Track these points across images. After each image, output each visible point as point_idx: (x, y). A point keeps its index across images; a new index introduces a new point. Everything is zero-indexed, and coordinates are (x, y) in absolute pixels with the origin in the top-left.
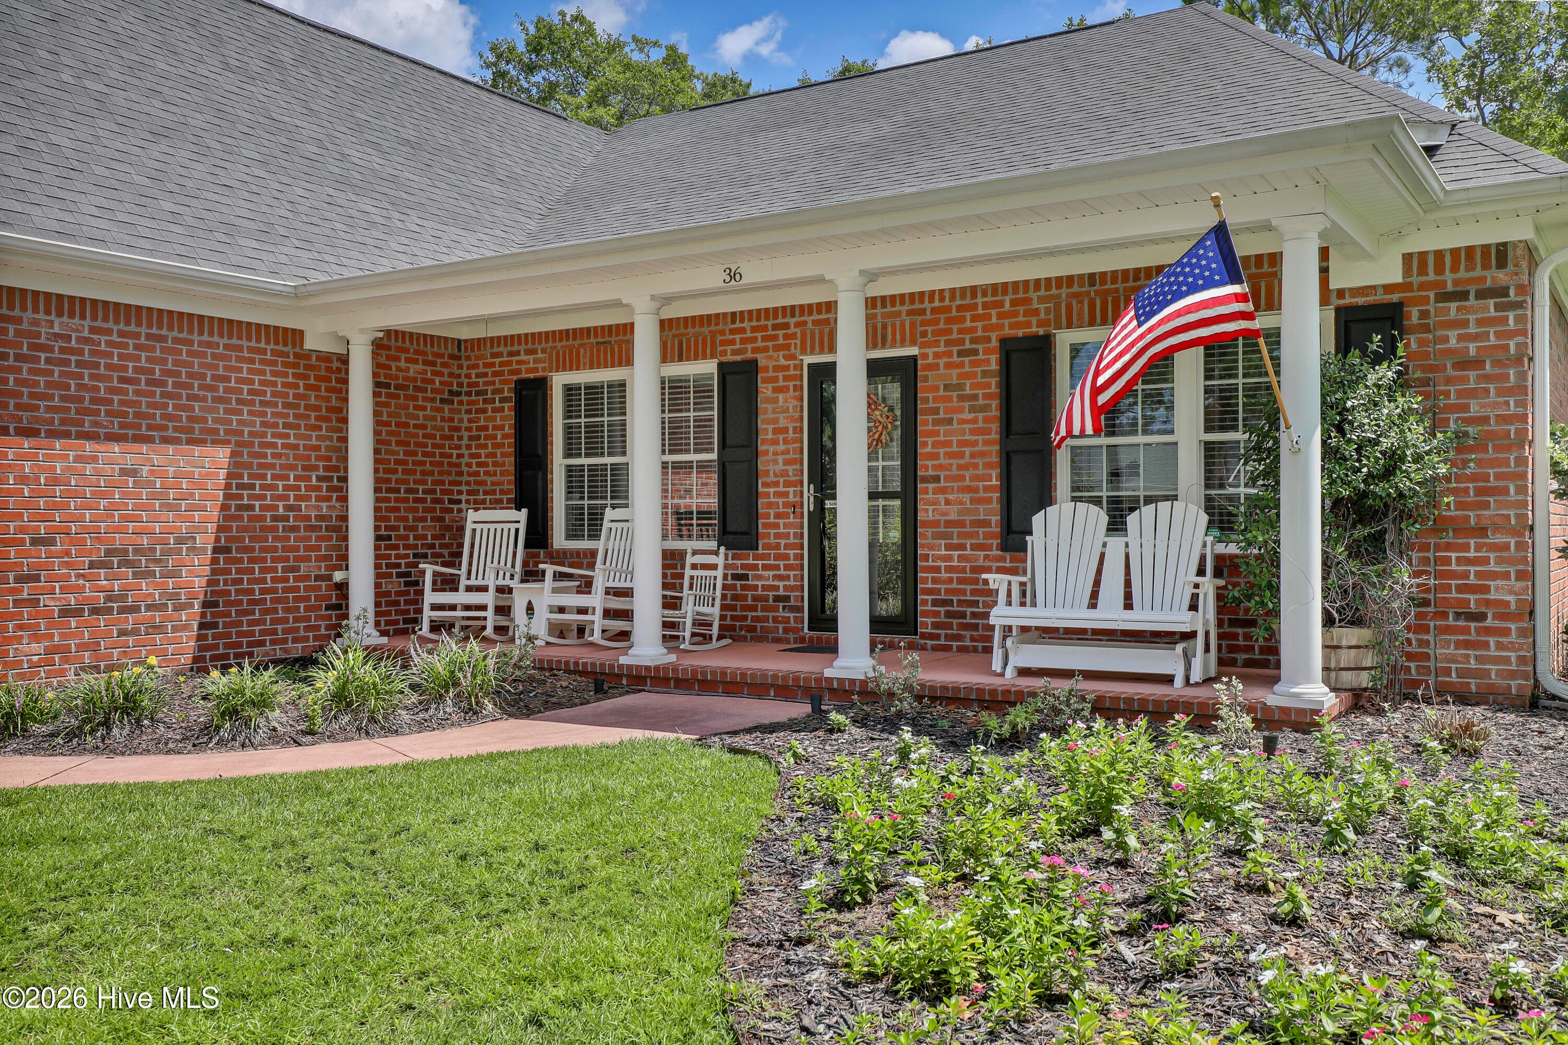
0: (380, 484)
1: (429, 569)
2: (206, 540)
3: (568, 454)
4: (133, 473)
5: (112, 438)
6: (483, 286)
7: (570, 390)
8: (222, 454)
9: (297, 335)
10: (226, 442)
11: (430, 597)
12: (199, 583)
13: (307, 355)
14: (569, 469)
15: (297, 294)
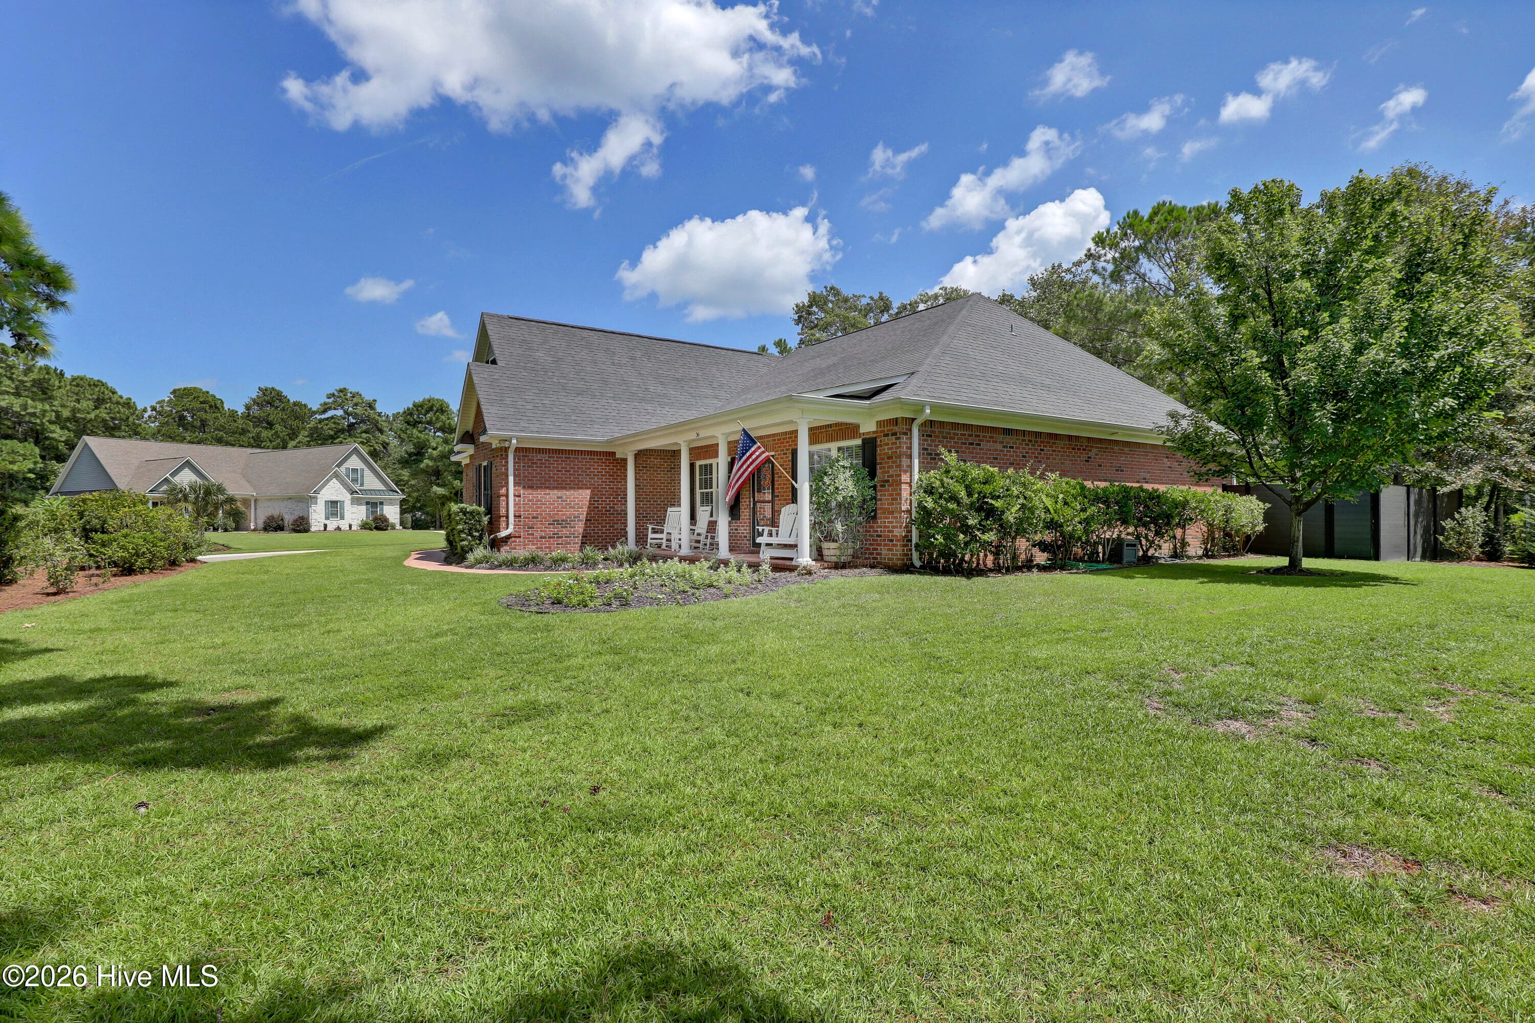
0: (637, 499)
1: (650, 527)
2: (583, 517)
3: (700, 488)
4: (561, 498)
5: (554, 488)
6: (644, 439)
7: (701, 466)
8: (588, 492)
9: (614, 454)
10: (589, 488)
11: (650, 535)
12: (581, 530)
13: (617, 459)
14: (702, 494)
15: (608, 442)
